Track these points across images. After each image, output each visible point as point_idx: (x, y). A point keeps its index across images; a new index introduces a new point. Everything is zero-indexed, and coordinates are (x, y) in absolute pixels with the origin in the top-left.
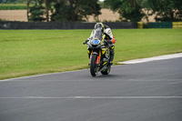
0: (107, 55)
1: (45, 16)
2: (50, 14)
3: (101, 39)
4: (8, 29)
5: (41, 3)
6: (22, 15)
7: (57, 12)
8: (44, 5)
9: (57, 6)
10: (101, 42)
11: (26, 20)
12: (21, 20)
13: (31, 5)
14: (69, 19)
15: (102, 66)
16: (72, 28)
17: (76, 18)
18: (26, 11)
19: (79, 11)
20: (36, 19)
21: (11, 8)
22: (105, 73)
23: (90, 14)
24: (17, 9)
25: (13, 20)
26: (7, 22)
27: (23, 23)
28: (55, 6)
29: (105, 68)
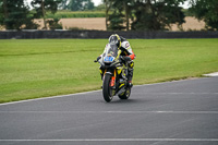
0: (124, 75)
1: (124, 25)
2: (131, 22)
3: (115, 55)
4: (86, 38)
5: (120, 10)
6: (100, 24)
7: (138, 20)
8: (124, 13)
9: (138, 14)
10: (116, 59)
11: (105, 29)
12: (100, 29)
13: (110, 13)
14: (151, 27)
15: (117, 89)
16: (154, 37)
17: (158, 27)
18: (104, 19)
19: (162, 19)
20: (115, 28)
21: (89, 16)
22: (124, 98)
23: (174, 22)
24: (95, 16)
26: (84, 31)
27: (102, 32)
28: (136, 14)
29: (123, 91)
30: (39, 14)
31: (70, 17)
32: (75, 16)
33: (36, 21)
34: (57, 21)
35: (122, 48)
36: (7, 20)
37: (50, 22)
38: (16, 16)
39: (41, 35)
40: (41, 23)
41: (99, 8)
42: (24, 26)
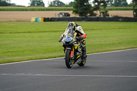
0: (80, 50)
6: (130, 14)
10: (73, 39)
13: (136, 8)
18: (132, 11)
21: (125, 10)
22: (81, 65)
24: (128, 10)
25: (125, 16)
26: (121, 18)
30: (97, 8)
31: (114, 10)
32: (117, 10)
33: (95, 12)
34: (107, 12)
35: (77, 31)
36: (80, 11)
37: (103, 13)
38: (85, 9)
39: (98, 19)
40: (98, 13)
41: (130, 5)
42: (89, 14)
